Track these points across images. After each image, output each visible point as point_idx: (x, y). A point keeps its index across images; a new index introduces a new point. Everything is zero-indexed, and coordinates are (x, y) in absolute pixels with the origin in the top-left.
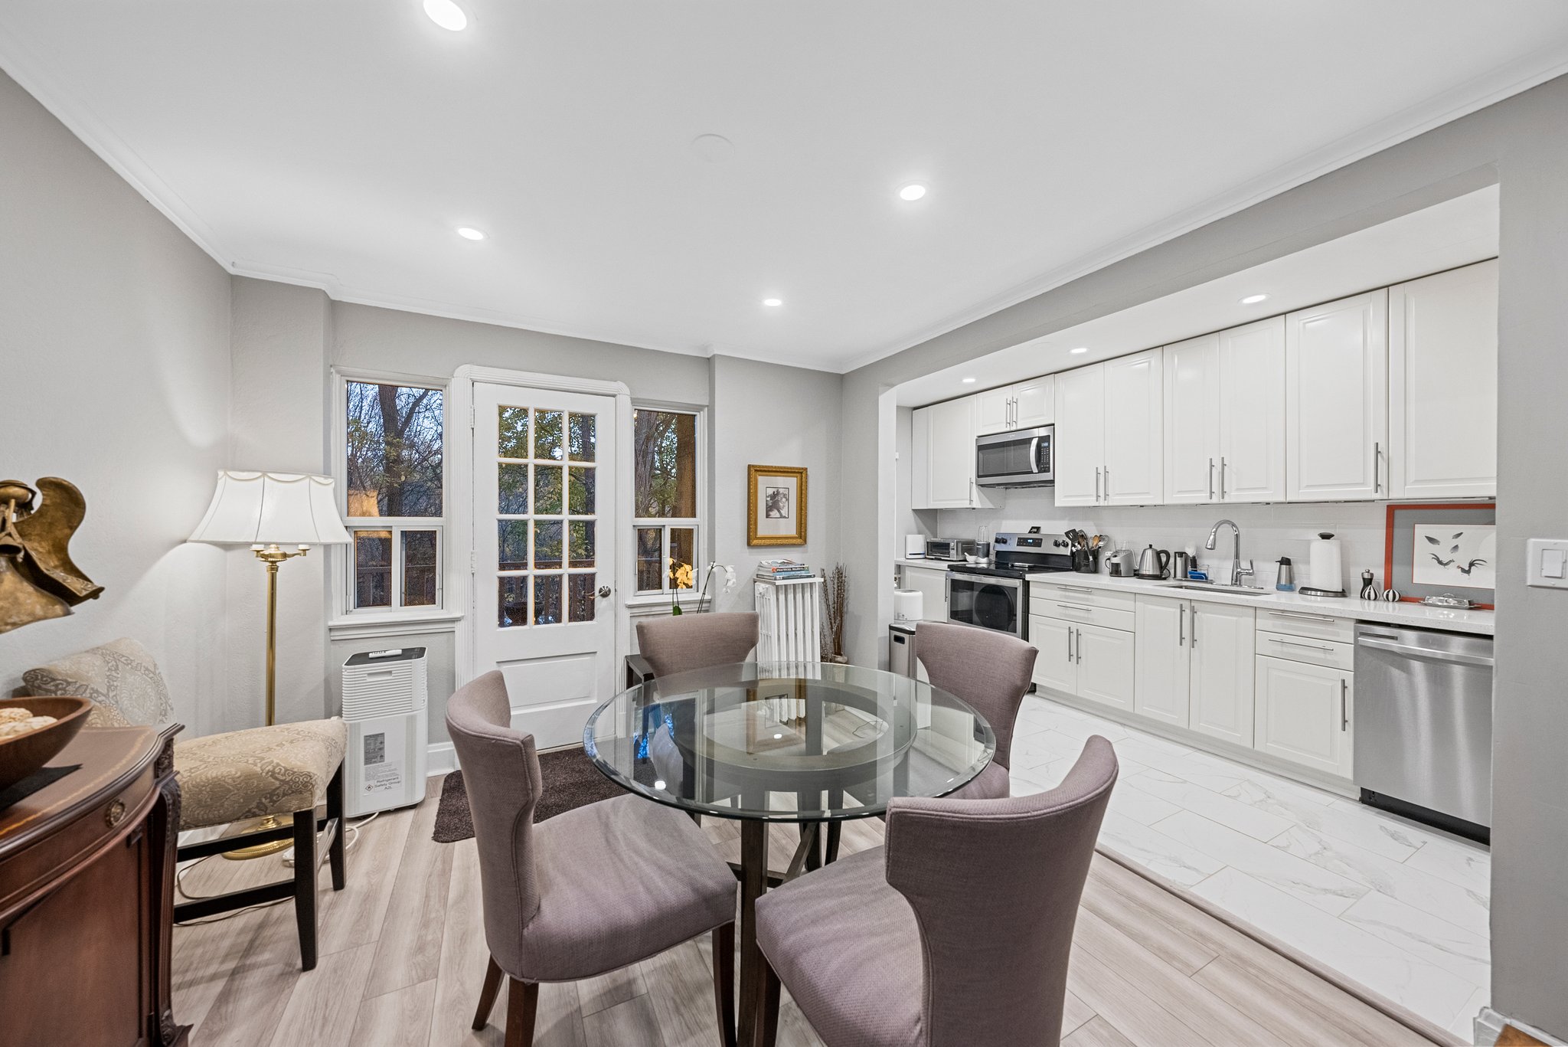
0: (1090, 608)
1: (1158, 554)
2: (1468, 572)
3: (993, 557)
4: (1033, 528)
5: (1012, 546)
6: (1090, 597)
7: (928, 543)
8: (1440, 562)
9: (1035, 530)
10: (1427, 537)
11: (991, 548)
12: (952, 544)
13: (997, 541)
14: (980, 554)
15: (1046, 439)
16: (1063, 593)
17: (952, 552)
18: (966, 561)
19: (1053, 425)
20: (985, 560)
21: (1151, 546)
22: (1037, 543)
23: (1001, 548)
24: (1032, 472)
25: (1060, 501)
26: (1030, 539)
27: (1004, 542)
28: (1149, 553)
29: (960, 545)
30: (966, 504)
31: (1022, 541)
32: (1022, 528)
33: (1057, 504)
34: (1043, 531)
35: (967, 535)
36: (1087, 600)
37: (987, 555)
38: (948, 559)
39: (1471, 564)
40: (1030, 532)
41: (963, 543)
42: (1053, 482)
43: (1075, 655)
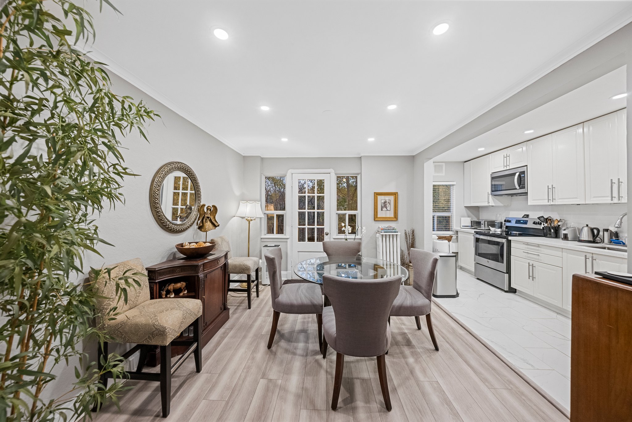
0: (539, 254)
1: (592, 230)
3: (504, 228)
4: (525, 215)
5: (513, 224)
6: (539, 249)
7: (471, 221)
9: (526, 216)
11: (503, 224)
12: (482, 222)
13: (505, 221)
14: (497, 227)
15: (523, 173)
16: (527, 246)
17: (482, 226)
19: (527, 166)
20: (500, 230)
21: (587, 225)
22: (526, 222)
23: (508, 224)
24: (516, 189)
25: (531, 201)
26: (522, 220)
27: (509, 221)
28: (586, 229)
29: (486, 223)
30: (486, 204)
31: (518, 222)
32: (519, 215)
33: (530, 204)
34: (530, 217)
35: (492, 218)
36: (538, 250)
37: (501, 227)
38: (481, 228)
40: (523, 217)
41: (488, 222)
42: (527, 193)
43: (532, 277)
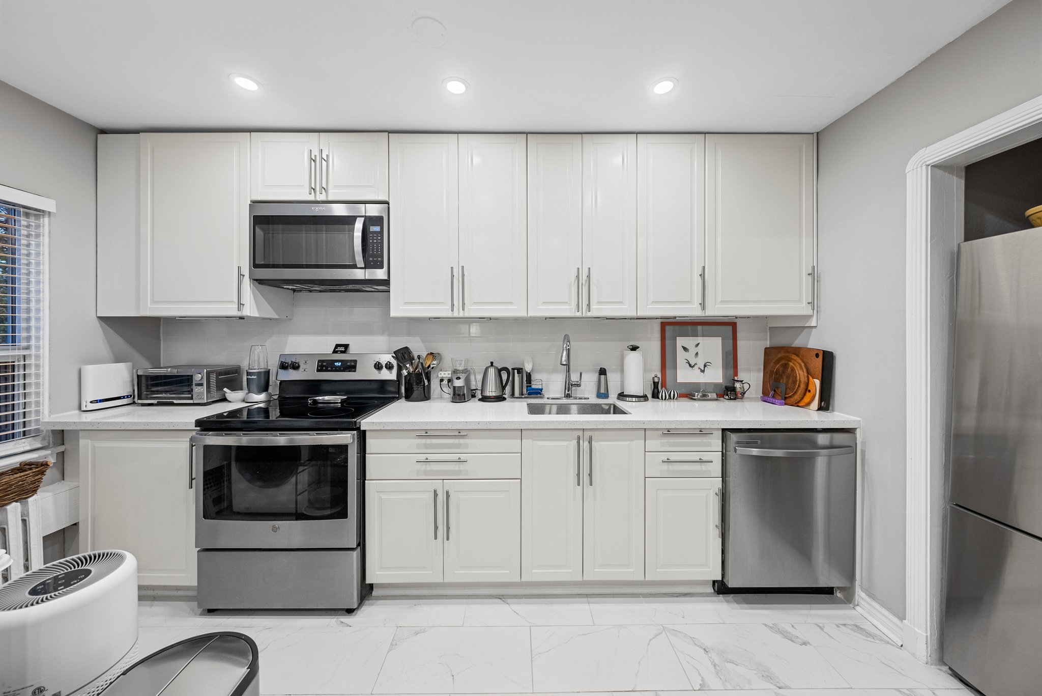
0: (463, 457)
1: (499, 371)
2: (703, 371)
3: (274, 390)
4: (337, 346)
5: (308, 373)
6: (462, 441)
7: (139, 377)
8: (690, 365)
9: (343, 349)
10: (682, 346)
11: (272, 378)
12: (197, 378)
13: (283, 366)
14: (254, 387)
15: (378, 220)
16: (423, 441)
17: (196, 390)
18: (224, 400)
19: (387, 202)
20: (262, 397)
21: (492, 363)
22: (350, 366)
23: (292, 375)
25: (398, 309)
26: (336, 361)
27: (295, 366)
28: (492, 371)
29: (212, 376)
30: (231, 310)
31: (324, 365)
32: (324, 346)
33: (393, 314)
34: (352, 350)
35: (222, 358)
36: (458, 446)
37: (265, 388)
38: (191, 402)
39: (705, 366)
40: (335, 352)
41: (220, 373)
42: (386, 282)
